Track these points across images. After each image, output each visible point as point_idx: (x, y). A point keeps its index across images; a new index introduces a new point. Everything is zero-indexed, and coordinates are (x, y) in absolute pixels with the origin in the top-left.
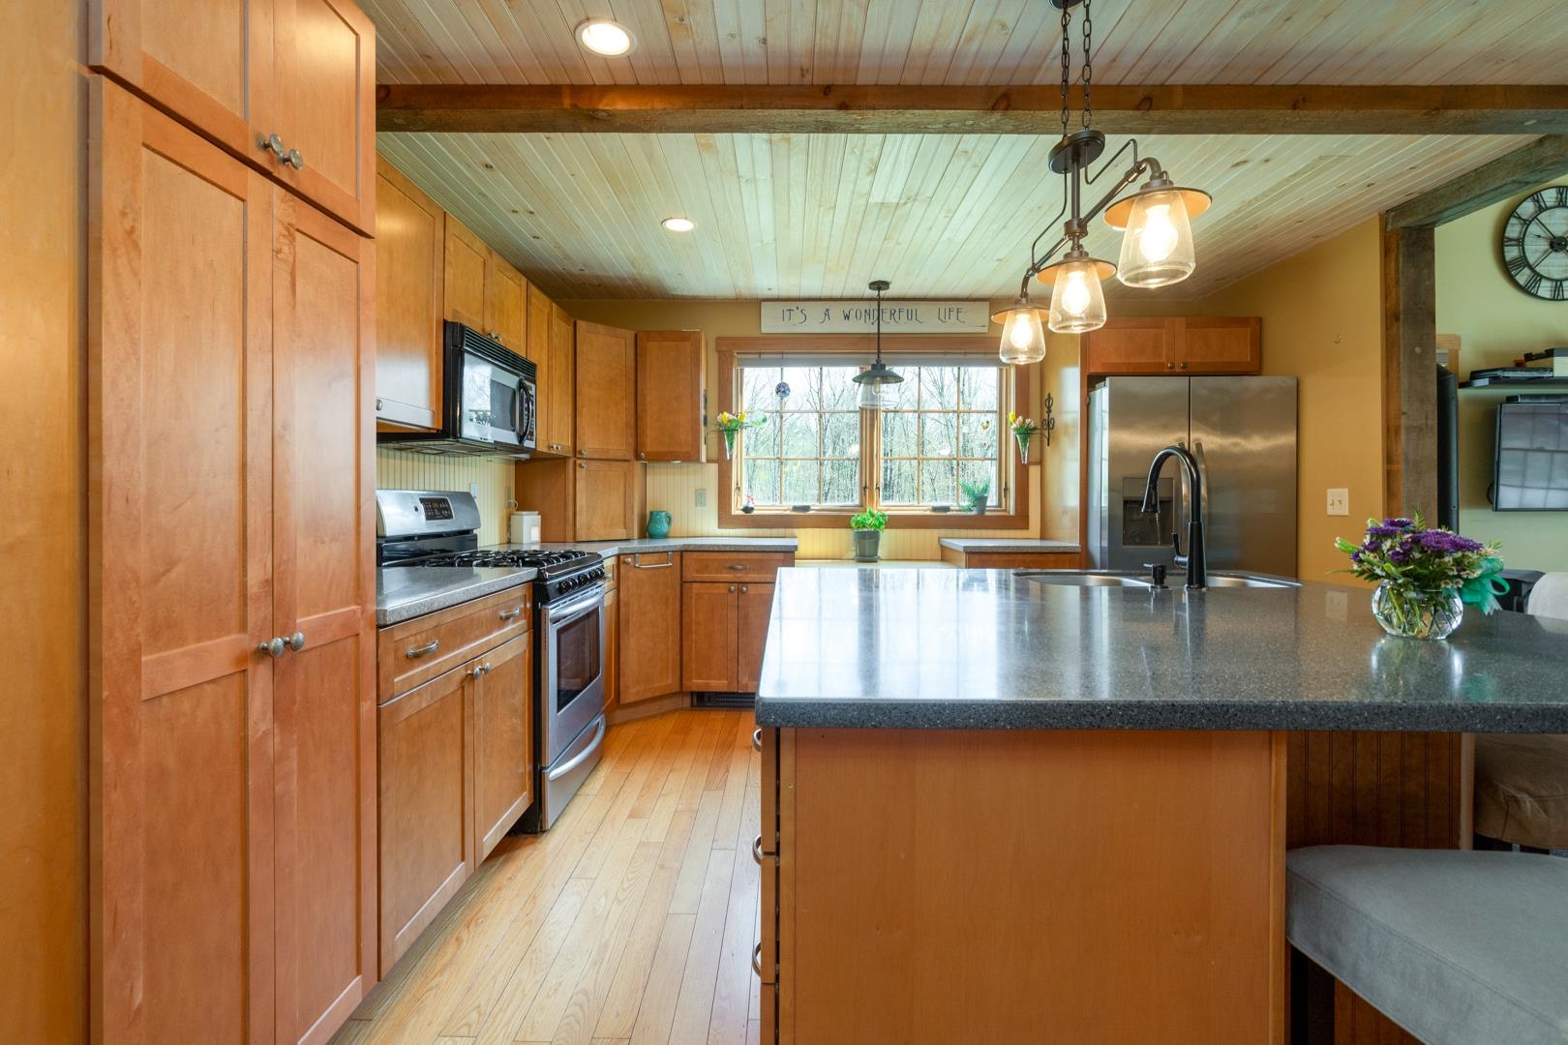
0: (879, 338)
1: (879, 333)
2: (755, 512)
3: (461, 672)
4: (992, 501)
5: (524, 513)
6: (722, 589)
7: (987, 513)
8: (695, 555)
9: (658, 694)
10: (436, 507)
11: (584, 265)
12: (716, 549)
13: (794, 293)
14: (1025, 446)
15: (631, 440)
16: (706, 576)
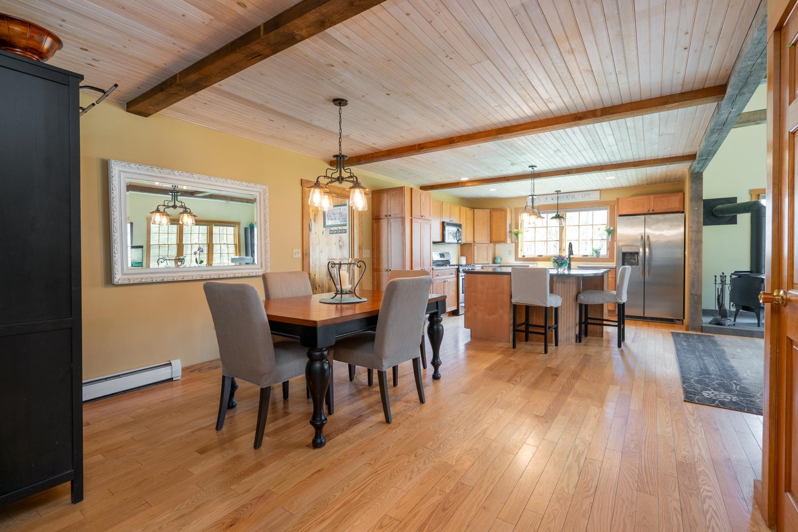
1: (558, 204)
2: (525, 257)
4: (602, 253)
5: (462, 257)
7: (601, 257)
10: (442, 255)
15: (490, 238)
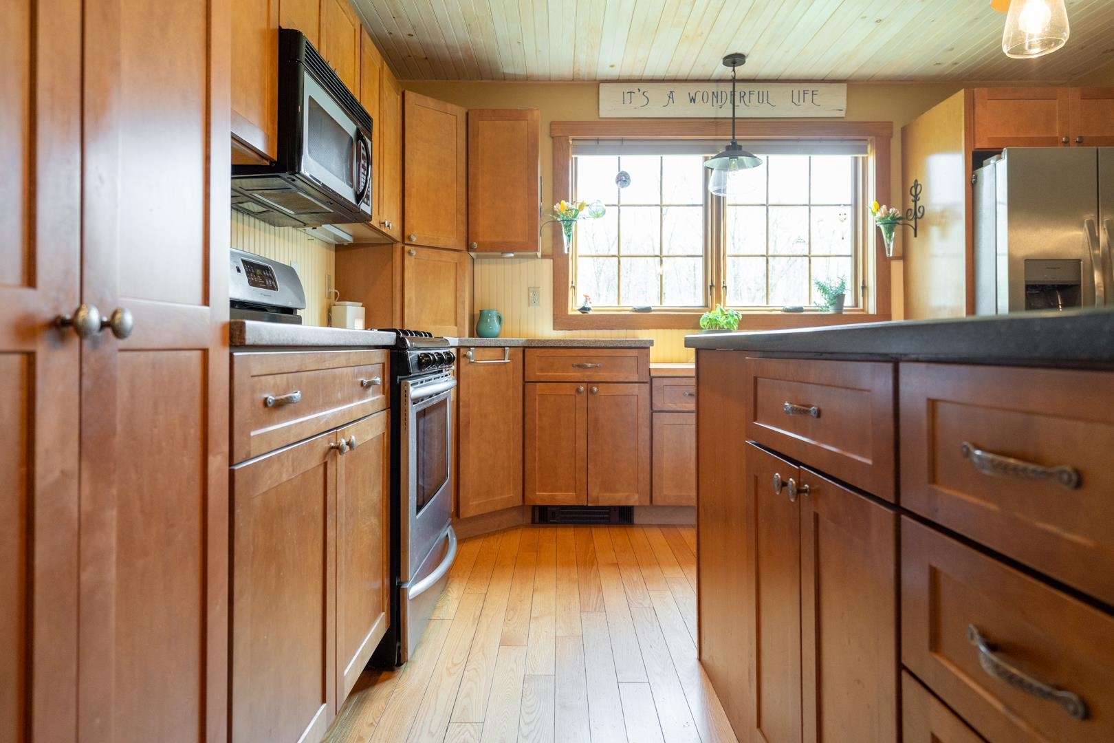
0: (734, 122)
1: (734, 118)
2: (590, 313)
3: (323, 443)
4: (848, 302)
5: (347, 303)
6: (568, 389)
7: (844, 313)
8: (538, 352)
9: (499, 508)
10: (259, 273)
11: (414, 27)
12: (563, 345)
13: (637, 72)
14: (890, 237)
15: (463, 228)
16: (551, 375)
